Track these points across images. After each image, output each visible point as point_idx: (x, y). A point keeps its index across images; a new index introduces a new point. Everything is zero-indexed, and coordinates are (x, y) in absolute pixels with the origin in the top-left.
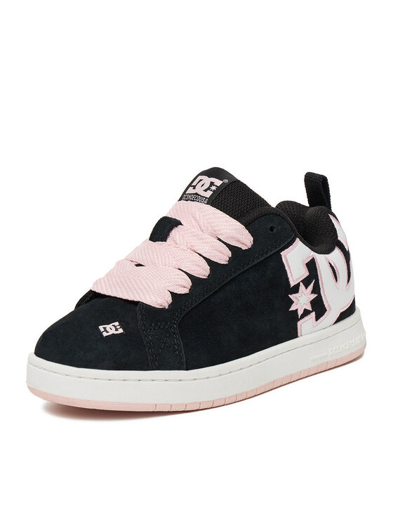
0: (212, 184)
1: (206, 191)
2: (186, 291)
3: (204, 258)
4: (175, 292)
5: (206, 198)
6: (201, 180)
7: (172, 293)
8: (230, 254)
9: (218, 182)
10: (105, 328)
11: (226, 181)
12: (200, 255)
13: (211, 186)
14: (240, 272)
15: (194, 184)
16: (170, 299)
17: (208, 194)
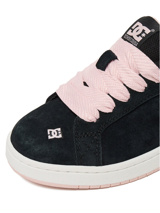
0: (143, 31)
1: (138, 36)
2: (110, 111)
3: (127, 88)
4: (102, 111)
5: (137, 42)
6: (138, 26)
7: (100, 112)
8: (146, 85)
9: (148, 31)
10: (51, 132)
11: (153, 30)
12: (125, 85)
13: (142, 33)
14: (152, 97)
15: (133, 28)
16: (98, 116)
17: (139, 39)
